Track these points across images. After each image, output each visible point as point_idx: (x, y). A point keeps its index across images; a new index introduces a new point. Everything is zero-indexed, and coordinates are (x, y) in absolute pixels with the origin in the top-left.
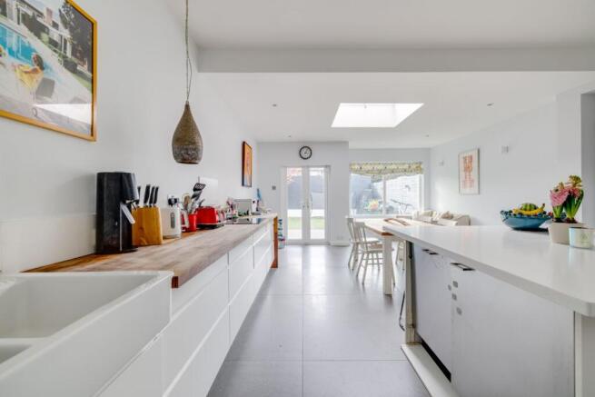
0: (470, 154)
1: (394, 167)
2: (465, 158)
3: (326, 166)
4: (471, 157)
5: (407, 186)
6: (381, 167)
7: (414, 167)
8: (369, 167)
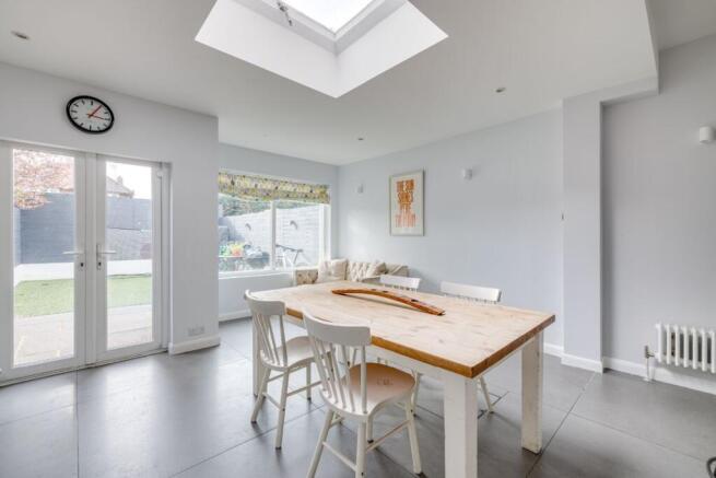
0: (408, 177)
1: (289, 188)
2: (400, 185)
3: (160, 164)
4: (411, 183)
5: (292, 222)
6: (269, 186)
7: (317, 191)
8: (248, 184)
